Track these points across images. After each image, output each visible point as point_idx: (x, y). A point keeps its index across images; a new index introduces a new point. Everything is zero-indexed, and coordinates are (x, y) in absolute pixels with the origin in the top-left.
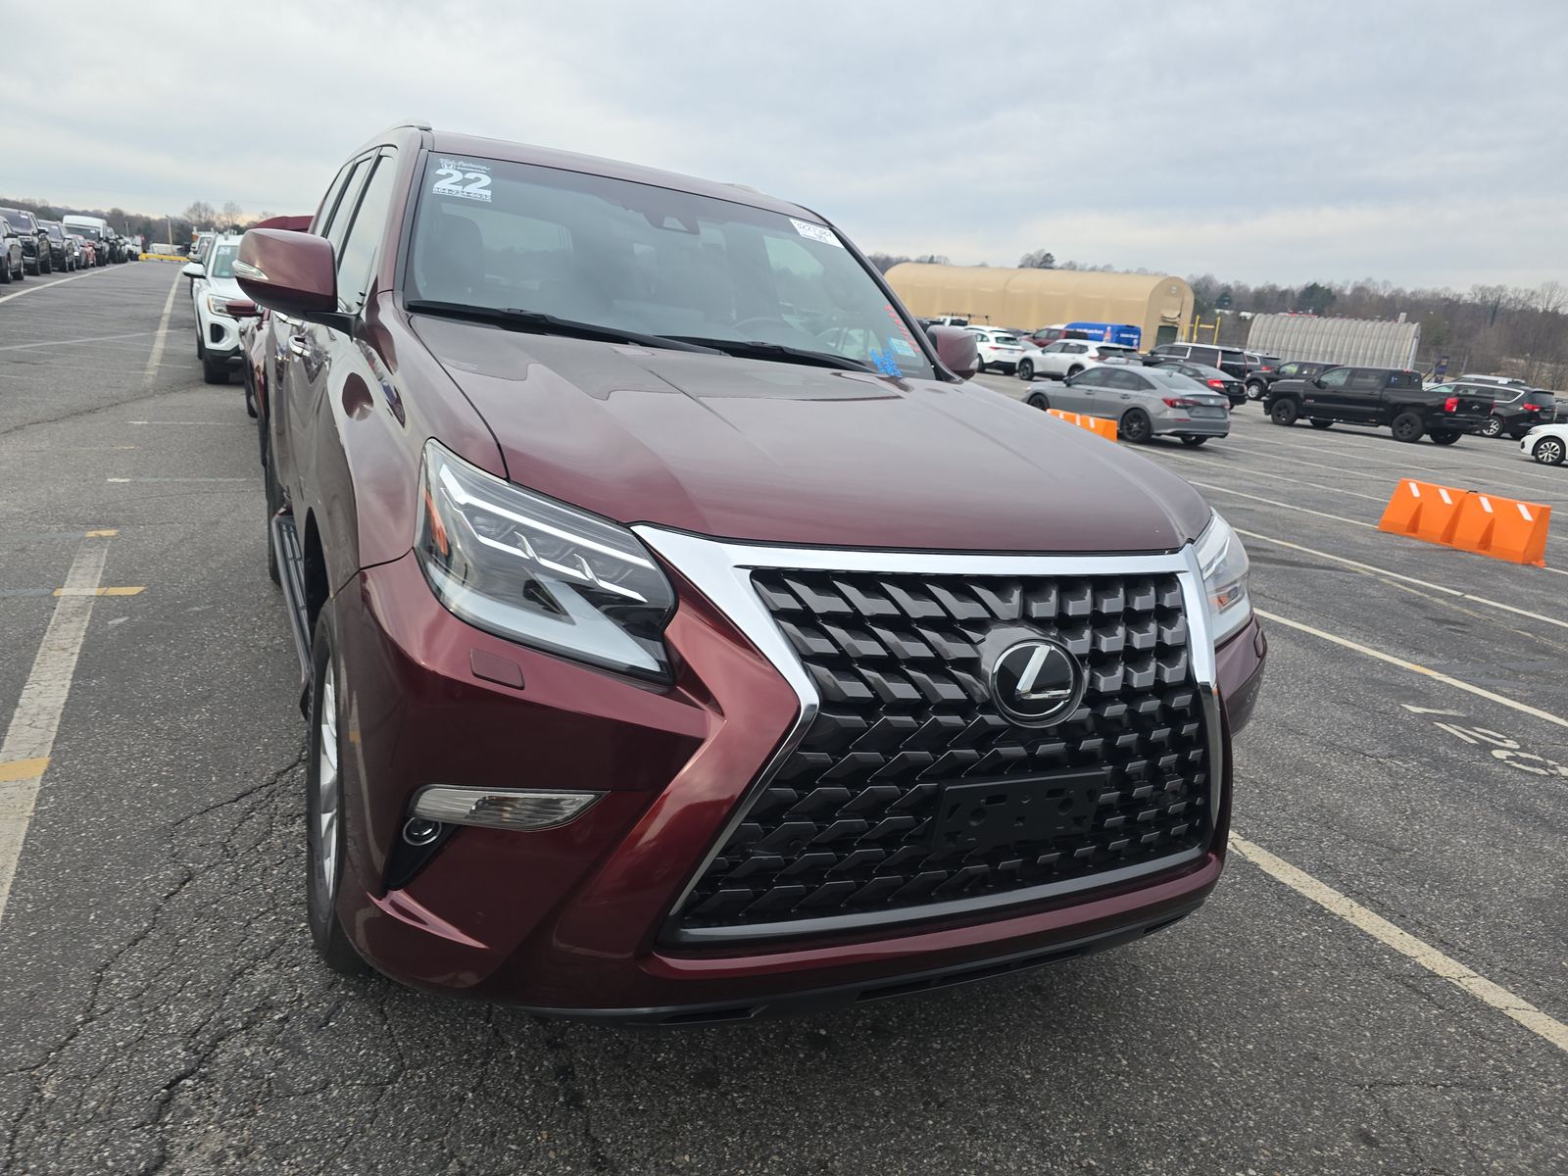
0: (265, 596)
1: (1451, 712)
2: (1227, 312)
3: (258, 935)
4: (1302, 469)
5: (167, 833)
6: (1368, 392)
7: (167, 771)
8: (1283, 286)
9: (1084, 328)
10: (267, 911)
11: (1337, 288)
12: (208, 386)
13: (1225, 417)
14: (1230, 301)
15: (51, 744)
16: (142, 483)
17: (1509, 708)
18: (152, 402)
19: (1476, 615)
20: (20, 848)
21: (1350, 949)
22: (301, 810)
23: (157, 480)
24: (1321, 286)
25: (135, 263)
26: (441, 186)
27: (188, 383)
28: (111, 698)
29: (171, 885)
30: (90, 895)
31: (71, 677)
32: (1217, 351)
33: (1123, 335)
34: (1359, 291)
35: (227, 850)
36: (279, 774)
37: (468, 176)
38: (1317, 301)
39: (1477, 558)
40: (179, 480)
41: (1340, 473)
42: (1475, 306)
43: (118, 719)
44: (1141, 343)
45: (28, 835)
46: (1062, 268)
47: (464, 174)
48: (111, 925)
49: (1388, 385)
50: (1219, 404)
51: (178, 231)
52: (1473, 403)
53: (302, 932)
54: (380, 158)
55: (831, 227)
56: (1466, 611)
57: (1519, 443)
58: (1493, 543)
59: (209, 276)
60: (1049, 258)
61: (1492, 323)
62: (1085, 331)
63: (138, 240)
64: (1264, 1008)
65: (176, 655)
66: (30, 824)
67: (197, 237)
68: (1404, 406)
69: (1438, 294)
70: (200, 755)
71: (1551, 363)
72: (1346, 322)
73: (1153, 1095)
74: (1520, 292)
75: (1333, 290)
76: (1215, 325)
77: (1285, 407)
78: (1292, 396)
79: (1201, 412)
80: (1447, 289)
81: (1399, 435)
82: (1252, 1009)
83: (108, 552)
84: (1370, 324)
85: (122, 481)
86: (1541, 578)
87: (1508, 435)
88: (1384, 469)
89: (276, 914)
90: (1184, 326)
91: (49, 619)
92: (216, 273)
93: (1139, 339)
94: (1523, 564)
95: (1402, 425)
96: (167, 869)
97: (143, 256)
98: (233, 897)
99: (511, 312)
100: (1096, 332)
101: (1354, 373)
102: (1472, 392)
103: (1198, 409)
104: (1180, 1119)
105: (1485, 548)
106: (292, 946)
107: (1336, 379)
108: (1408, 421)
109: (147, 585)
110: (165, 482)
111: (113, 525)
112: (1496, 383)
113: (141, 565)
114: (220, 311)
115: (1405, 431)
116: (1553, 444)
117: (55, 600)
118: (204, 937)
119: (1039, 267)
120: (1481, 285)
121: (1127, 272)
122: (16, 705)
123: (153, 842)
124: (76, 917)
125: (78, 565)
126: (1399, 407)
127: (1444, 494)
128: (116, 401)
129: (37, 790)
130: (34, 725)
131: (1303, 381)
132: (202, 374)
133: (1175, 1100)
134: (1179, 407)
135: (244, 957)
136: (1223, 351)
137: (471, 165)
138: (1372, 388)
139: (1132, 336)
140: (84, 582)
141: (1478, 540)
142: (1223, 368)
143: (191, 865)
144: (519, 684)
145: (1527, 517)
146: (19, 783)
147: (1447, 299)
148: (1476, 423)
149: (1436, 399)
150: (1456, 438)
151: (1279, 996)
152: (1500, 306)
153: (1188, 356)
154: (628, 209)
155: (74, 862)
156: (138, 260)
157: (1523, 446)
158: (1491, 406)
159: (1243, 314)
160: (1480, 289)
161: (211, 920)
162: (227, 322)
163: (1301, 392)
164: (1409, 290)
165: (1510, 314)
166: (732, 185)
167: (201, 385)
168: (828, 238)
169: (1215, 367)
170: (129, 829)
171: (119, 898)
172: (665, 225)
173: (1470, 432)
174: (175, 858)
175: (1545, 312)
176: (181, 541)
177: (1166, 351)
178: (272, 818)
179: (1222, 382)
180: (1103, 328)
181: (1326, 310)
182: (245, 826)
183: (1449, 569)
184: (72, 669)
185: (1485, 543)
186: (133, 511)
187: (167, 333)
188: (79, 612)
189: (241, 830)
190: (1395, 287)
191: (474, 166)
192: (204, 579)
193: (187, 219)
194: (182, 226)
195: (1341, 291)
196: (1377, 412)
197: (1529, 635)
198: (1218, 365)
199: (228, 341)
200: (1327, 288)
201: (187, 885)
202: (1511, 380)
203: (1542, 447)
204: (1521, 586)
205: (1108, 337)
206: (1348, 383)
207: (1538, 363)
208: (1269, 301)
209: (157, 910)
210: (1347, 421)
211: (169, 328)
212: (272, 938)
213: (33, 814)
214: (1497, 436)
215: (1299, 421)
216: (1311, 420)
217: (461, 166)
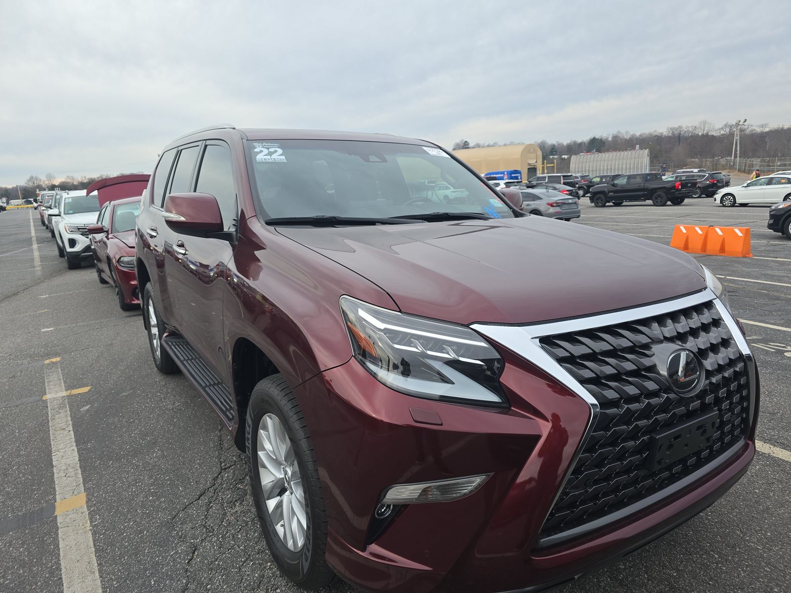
0: (158, 380)
1: (755, 337)
2: (556, 157)
3: (248, 575)
4: (619, 227)
5: (170, 525)
6: (639, 185)
7: (153, 489)
8: (579, 141)
9: (493, 174)
10: (247, 559)
11: (605, 138)
12: (71, 271)
13: (578, 208)
14: (556, 151)
15: (82, 485)
16: (60, 329)
17: (779, 330)
18: (45, 284)
19: (736, 286)
20: (94, 550)
21: (782, 471)
22: (236, 497)
23: (68, 326)
24: (597, 138)
25: (5, 212)
26: (260, 157)
27: (59, 271)
28: (103, 453)
29: (188, 555)
30: (146, 570)
31: (75, 444)
32: (560, 176)
33: (513, 175)
34: (615, 138)
35: (207, 529)
36: (215, 479)
37: (270, 150)
38: (596, 145)
39: (720, 257)
40: (80, 324)
41: (637, 226)
42: (670, 137)
43: (112, 464)
44: (522, 178)
45: (94, 541)
46: (473, 147)
47: (268, 150)
48: (165, 585)
49: (647, 180)
50: (574, 202)
51: (23, 192)
52: (688, 183)
53: (270, 569)
54: (206, 146)
55: (441, 148)
56: (731, 285)
57: (713, 199)
58: (726, 249)
59: (62, 214)
60: (467, 143)
61: (679, 144)
62: (495, 176)
63: (4, 200)
64: (763, 511)
65: (126, 421)
66: (92, 534)
67: (39, 194)
68: (656, 189)
69: (651, 134)
70: (167, 476)
71: (710, 158)
72: (615, 154)
73: (740, 571)
74: (689, 127)
75: (603, 139)
76: (554, 164)
77: (600, 198)
78: (603, 192)
79: (566, 207)
80: (655, 131)
81: (657, 204)
82: (758, 513)
83: (61, 370)
84: (626, 153)
85: (49, 329)
86: (754, 263)
87: (704, 196)
88: (656, 221)
89: (252, 561)
90: (539, 166)
91: (47, 413)
92: (66, 212)
93: (521, 176)
94: (743, 257)
95: (656, 198)
96: (181, 546)
97: (8, 207)
98: (224, 555)
99: (318, 217)
100: (500, 175)
101: (630, 177)
102: (684, 178)
103: (564, 206)
104: (760, 582)
105: (722, 252)
106: (270, 578)
107: (621, 182)
108: (659, 196)
109: (92, 385)
110: (73, 327)
111: (56, 355)
112: (692, 172)
113: (83, 374)
114: (71, 231)
115: (659, 201)
116: (729, 197)
117: (45, 402)
118: (220, 582)
119: (463, 149)
120: (671, 127)
121: (505, 145)
122: (53, 466)
123: (165, 531)
124: (144, 584)
125: (49, 380)
126: (654, 190)
127: (697, 229)
128: (26, 287)
129: (87, 513)
130: (67, 476)
131: (606, 185)
132: (66, 265)
133: (752, 572)
134: (556, 206)
135: (246, 589)
136: (563, 176)
137: (270, 144)
138: (639, 183)
139: (517, 175)
140: (56, 389)
141: (719, 249)
142: (564, 184)
143: (192, 541)
144: (440, 423)
145: (740, 234)
146: (75, 511)
147: (656, 136)
148: (691, 192)
149: (671, 184)
150: (682, 201)
151: (766, 504)
152: (681, 135)
153: (547, 181)
154: (351, 155)
155: (128, 552)
156: (5, 210)
157: (715, 200)
158: (696, 183)
159: (563, 156)
160: (671, 129)
161: (218, 571)
162: (77, 237)
163: (606, 190)
164: (638, 134)
165: (686, 139)
166: (377, 134)
167: (66, 271)
168: (442, 154)
169: (561, 183)
170: (149, 526)
171: (162, 568)
172: (371, 160)
173: (689, 197)
174: (182, 538)
175: (702, 135)
176: (98, 357)
177: (536, 180)
178: (222, 505)
179: (567, 191)
180: (503, 173)
181: (602, 149)
182: (210, 512)
183: (712, 265)
184: (74, 440)
185: (722, 249)
186: (63, 345)
187: (38, 246)
188: (62, 406)
189: (209, 515)
190: (632, 133)
191: (271, 145)
192: (120, 377)
193: (27, 185)
194: (25, 189)
195: (607, 139)
196: (644, 194)
197: (765, 292)
198: (562, 182)
199: (79, 247)
200: (600, 138)
201: (196, 553)
202: (699, 169)
203: (724, 199)
204: (748, 268)
205: (506, 177)
206: (628, 182)
207: (704, 159)
208: (574, 149)
209: (187, 571)
210: (631, 200)
211: (38, 244)
212: (256, 575)
213: (91, 528)
214: (699, 197)
215: (607, 204)
216: (613, 203)
217: (265, 145)
